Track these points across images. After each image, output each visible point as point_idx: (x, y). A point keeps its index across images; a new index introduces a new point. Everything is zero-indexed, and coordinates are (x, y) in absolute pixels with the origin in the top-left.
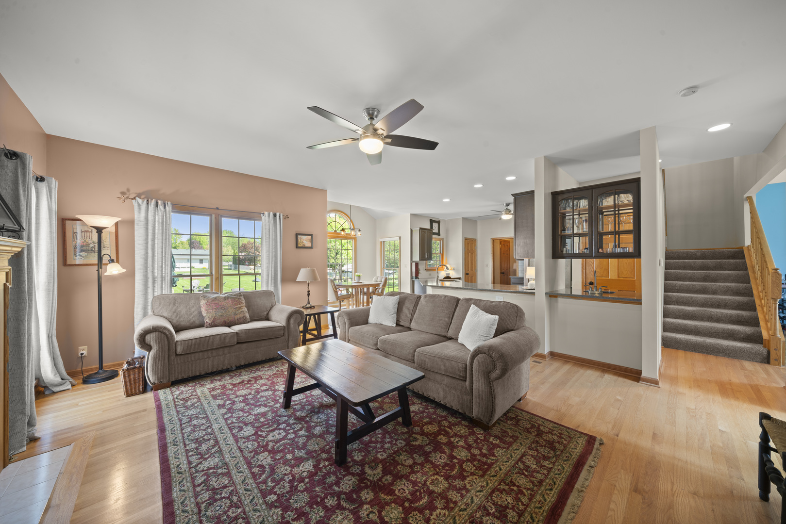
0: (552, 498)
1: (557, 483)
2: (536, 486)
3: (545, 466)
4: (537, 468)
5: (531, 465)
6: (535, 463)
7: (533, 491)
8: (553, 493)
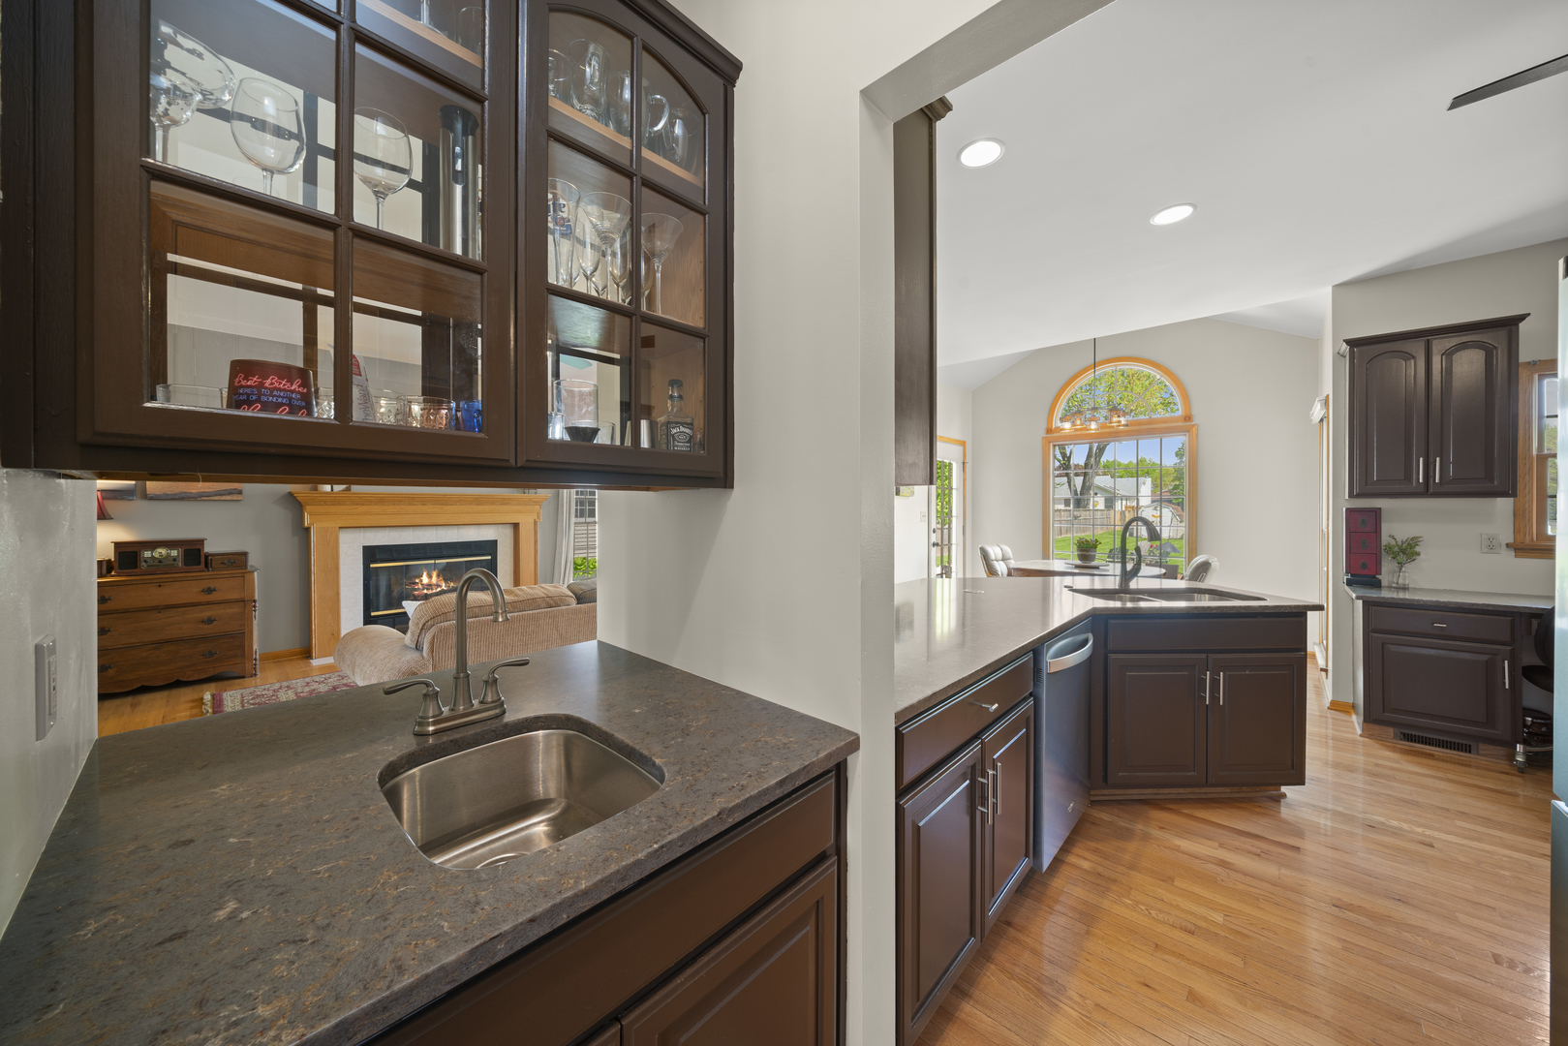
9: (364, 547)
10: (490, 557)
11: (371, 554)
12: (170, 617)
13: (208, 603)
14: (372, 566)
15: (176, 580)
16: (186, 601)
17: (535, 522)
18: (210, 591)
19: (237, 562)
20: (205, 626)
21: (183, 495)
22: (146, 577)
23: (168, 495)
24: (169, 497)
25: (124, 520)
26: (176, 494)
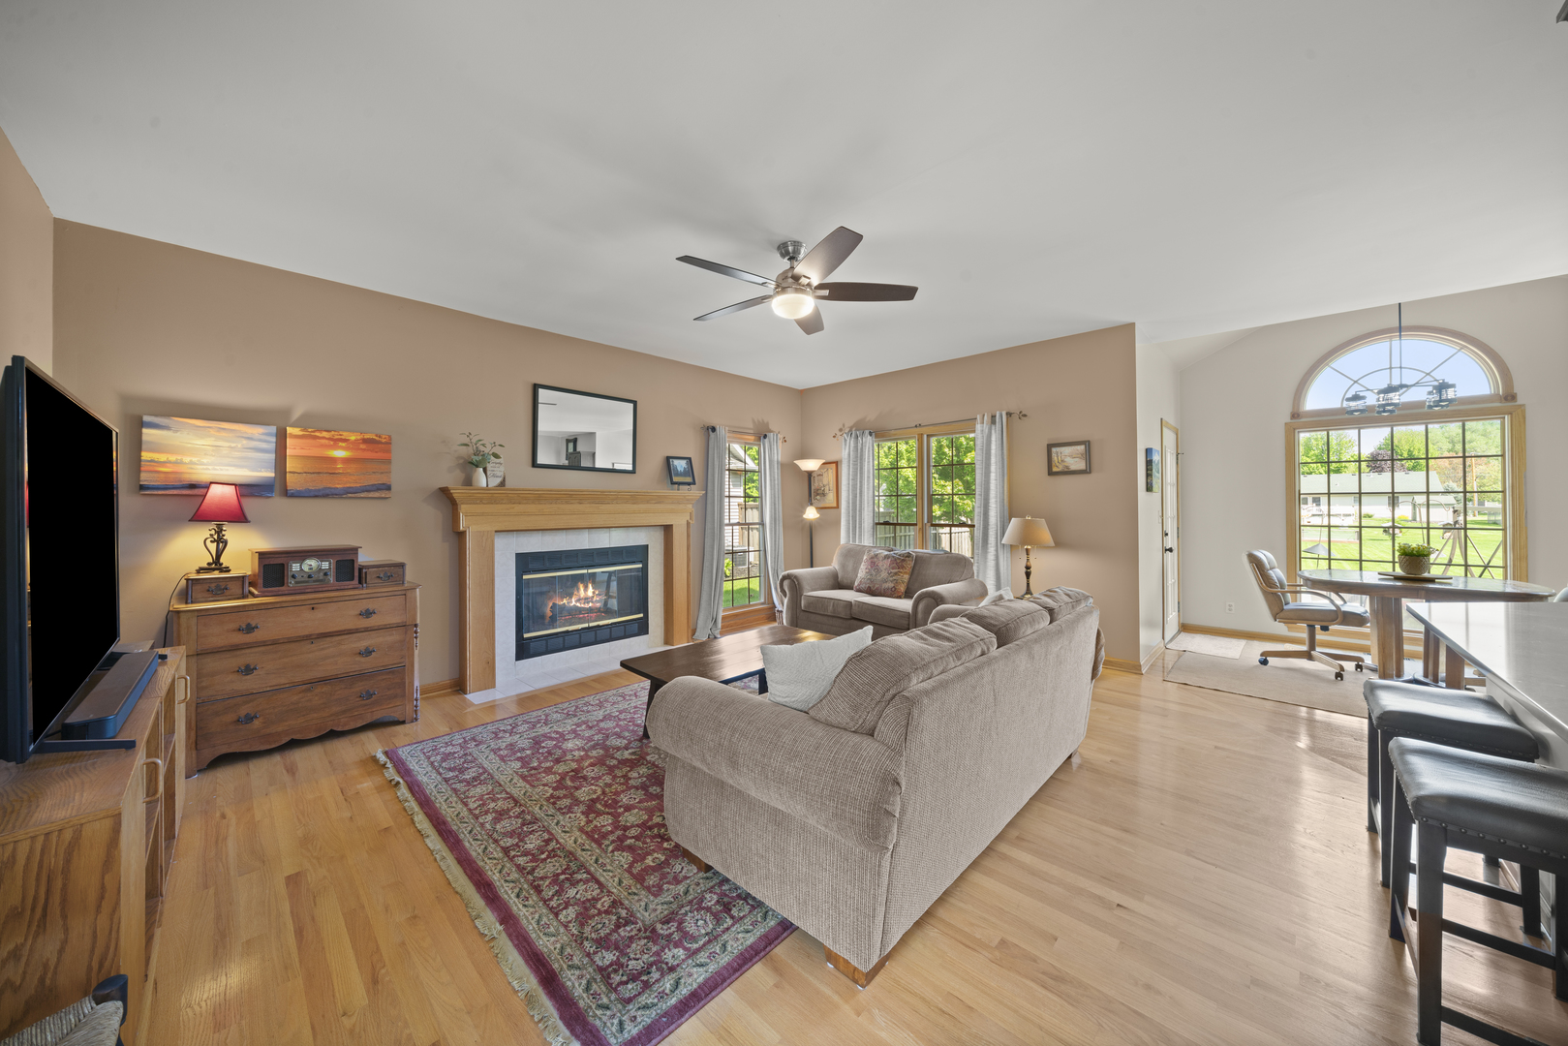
0: (505, 891)
1: (524, 910)
2: (534, 881)
3: (566, 908)
4: (567, 896)
5: (576, 890)
6: (578, 896)
7: (528, 873)
8: (512, 896)
9: (518, 556)
10: (641, 566)
11: (526, 562)
12: (323, 649)
13: (367, 630)
14: (525, 577)
15: (331, 601)
16: (343, 628)
17: (688, 523)
18: (368, 614)
19: (393, 572)
20: (363, 659)
21: (328, 492)
22: (298, 597)
23: (310, 491)
24: (312, 494)
25: (265, 525)
26: (319, 490)
